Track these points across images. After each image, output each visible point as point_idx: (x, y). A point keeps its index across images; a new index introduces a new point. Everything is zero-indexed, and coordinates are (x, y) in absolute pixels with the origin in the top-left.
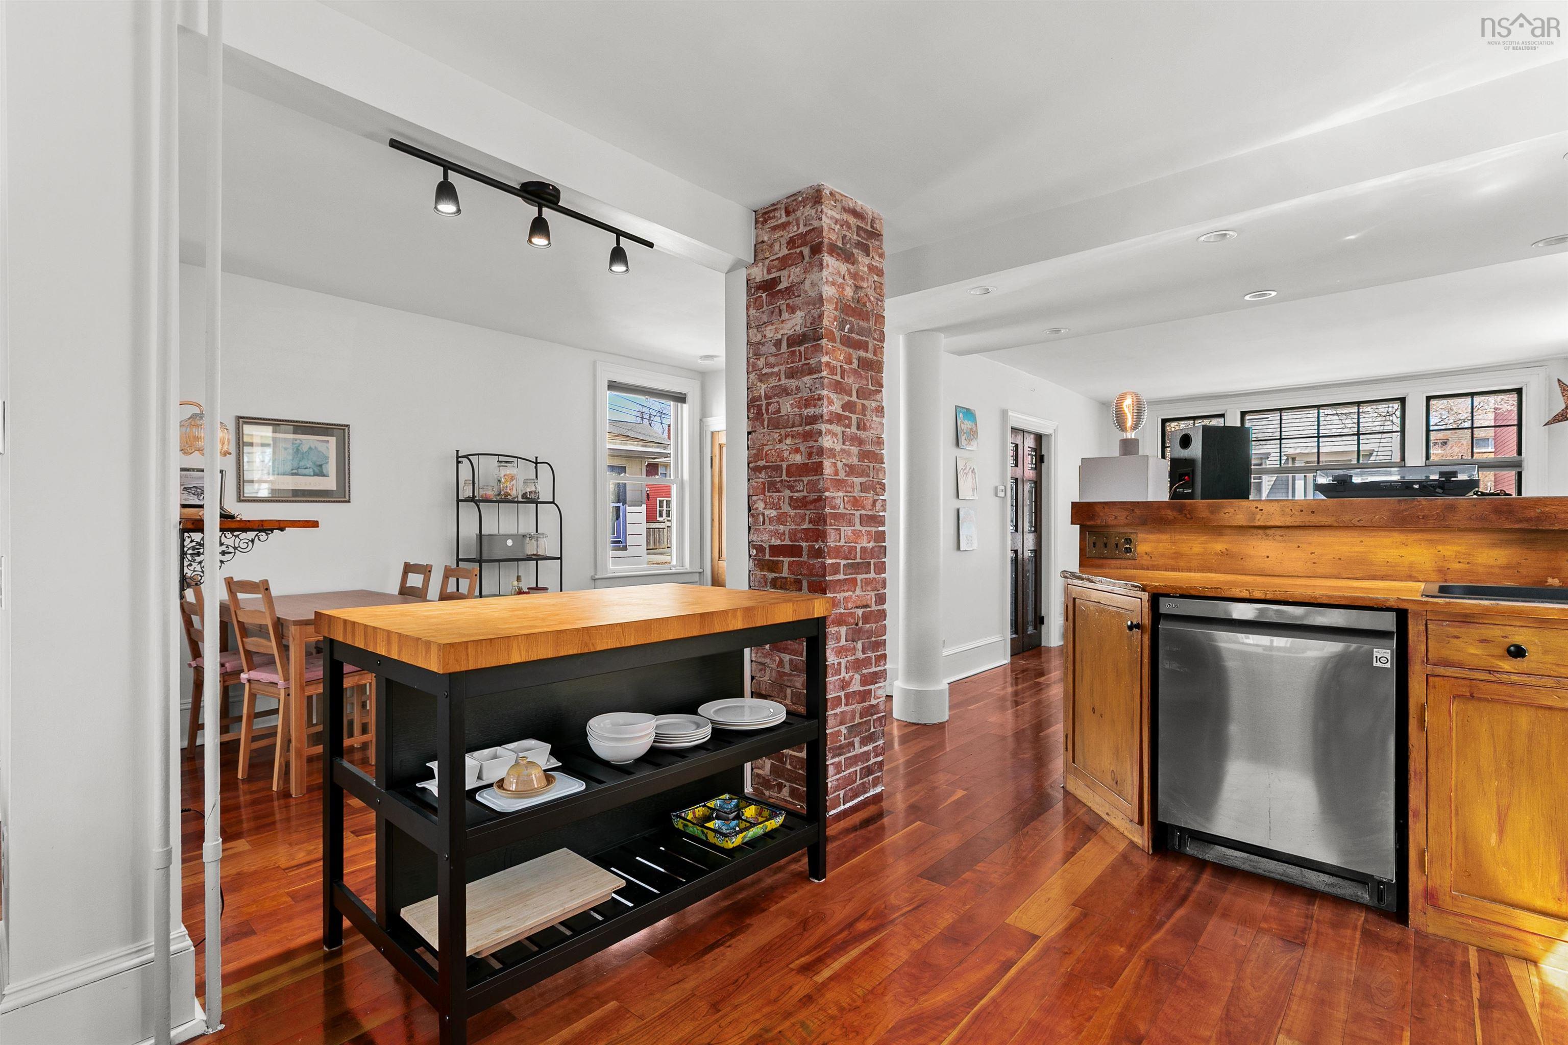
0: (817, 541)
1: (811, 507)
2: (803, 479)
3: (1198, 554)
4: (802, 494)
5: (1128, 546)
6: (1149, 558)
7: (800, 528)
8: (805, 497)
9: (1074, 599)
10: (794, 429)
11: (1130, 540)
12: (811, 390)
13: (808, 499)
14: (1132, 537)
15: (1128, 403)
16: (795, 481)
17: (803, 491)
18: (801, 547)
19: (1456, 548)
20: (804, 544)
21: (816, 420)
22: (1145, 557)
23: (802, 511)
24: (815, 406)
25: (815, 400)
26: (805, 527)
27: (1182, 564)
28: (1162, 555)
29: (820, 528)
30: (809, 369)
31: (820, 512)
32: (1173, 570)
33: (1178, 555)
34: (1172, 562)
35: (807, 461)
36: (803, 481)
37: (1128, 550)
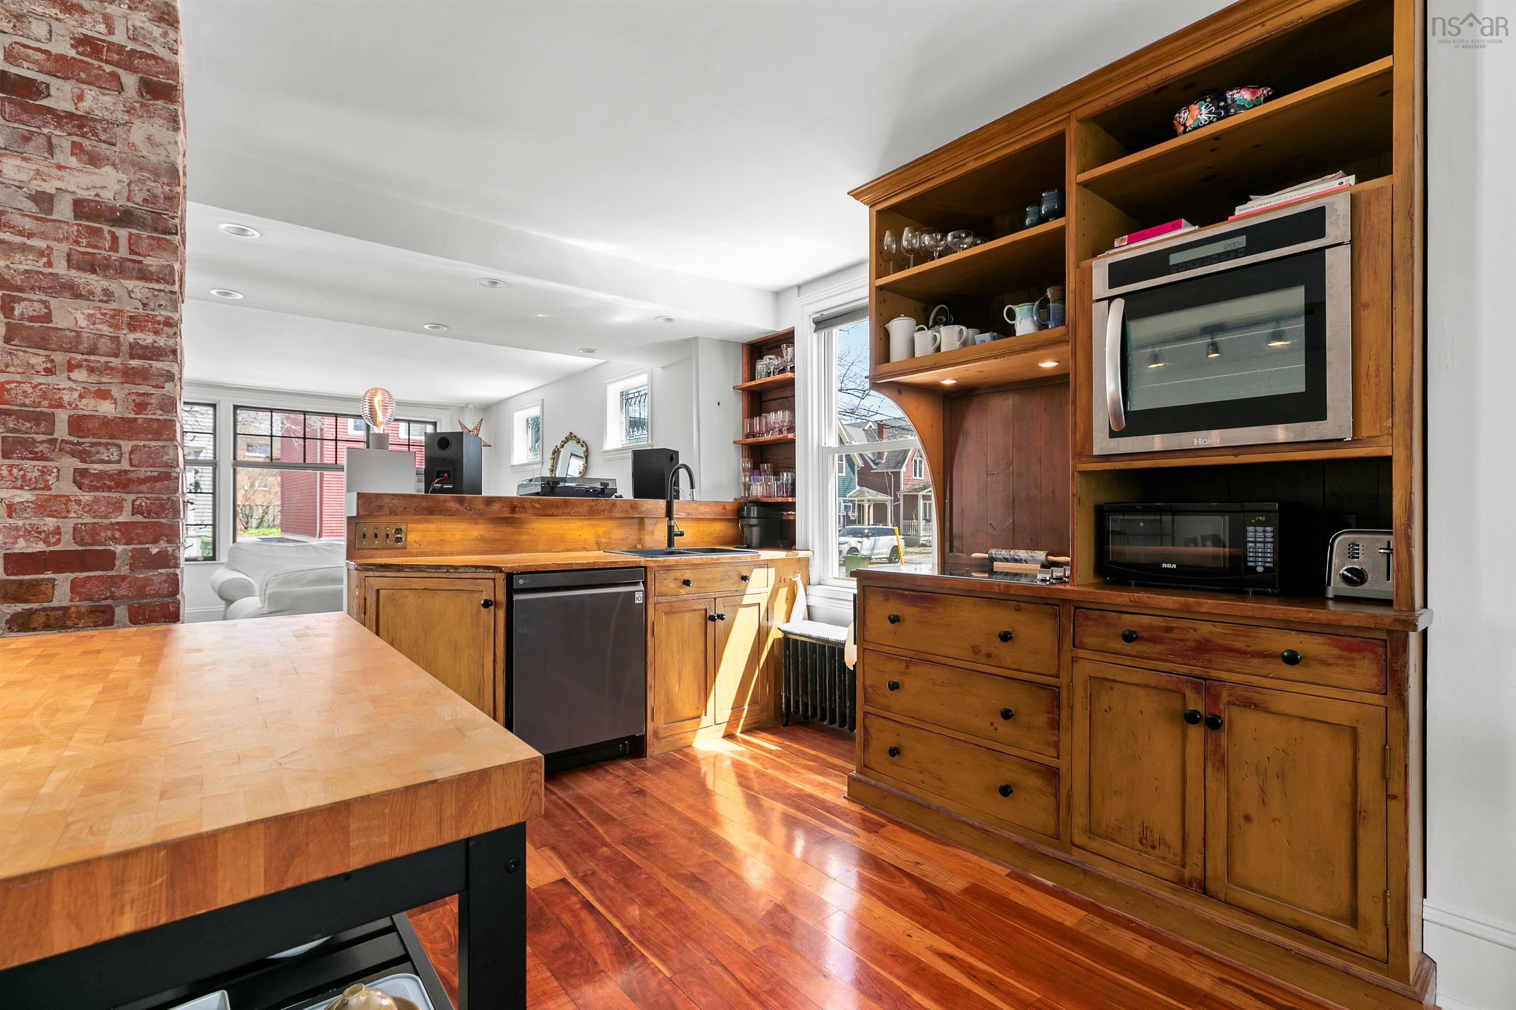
0: (155, 541)
1: (143, 488)
2: (122, 442)
3: (459, 541)
4: (116, 467)
5: (399, 536)
6: (418, 546)
7: (106, 521)
8: (126, 472)
9: (378, 591)
10: (92, 358)
11: (401, 529)
12: (145, 305)
13: (132, 476)
14: (403, 527)
15: (378, 399)
16: (92, 445)
17: (119, 462)
18: (113, 554)
19: (603, 529)
20: (119, 549)
21: (159, 355)
22: (415, 545)
23: (115, 495)
24: (156, 332)
25: (159, 323)
26: (121, 519)
27: (447, 549)
28: (430, 543)
29: (163, 521)
30: (140, 270)
31: (165, 497)
32: (439, 555)
33: (443, 542)
34: (438, 548)
35: (132, 416)
36: (119, 447)
37: (399, 540)
